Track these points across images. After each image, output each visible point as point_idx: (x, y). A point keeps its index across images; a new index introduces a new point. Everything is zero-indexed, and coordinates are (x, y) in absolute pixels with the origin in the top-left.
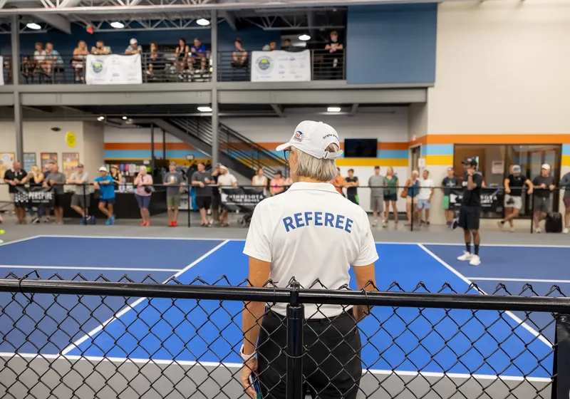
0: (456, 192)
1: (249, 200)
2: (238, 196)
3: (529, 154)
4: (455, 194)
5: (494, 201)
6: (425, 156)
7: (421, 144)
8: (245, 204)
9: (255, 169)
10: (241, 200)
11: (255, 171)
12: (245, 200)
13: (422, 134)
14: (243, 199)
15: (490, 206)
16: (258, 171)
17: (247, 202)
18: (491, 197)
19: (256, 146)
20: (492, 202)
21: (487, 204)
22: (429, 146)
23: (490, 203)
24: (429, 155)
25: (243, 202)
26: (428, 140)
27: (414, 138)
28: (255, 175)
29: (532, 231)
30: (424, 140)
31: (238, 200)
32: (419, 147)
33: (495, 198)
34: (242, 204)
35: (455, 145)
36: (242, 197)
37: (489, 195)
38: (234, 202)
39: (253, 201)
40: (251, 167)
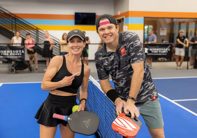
0: (148, 46)
1: (14, 54)
2: (5, 52)
3: (180, 24)
4: (147, 48)
5: (168, 51)
6: (127, 24)
7: (124, 17)
8: (11, 57)
9: (14, 32)
10: (8, 54)
11: (14, 33)
12: (11, 54)
13: (125, 11)
14: (9, 54)
15: (166, 54)
16: (16, 33)
17: (12, 56)
18: (167, 49)
19: (14, 16)
20: (167, 52)
21: (165, 53)
22: (130, 18)
23: (166, 53)
24: (130, 23)
25: (9, 55)
26: (130, 14)
27: (119, 13)
28: (14, 36)
29: (188, 68)
30: (127, 14)
31: (5, 54)
32: (123, 19)
33: (169, 50)
34: (8, 57)
35: (145, 18)
36: (8, 52)
37: (166, 48)
38: (2, 55)
39: (16, 54)
40: (11, 30)
